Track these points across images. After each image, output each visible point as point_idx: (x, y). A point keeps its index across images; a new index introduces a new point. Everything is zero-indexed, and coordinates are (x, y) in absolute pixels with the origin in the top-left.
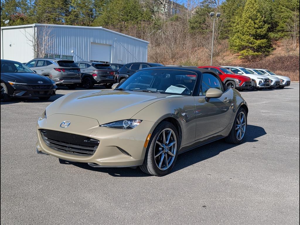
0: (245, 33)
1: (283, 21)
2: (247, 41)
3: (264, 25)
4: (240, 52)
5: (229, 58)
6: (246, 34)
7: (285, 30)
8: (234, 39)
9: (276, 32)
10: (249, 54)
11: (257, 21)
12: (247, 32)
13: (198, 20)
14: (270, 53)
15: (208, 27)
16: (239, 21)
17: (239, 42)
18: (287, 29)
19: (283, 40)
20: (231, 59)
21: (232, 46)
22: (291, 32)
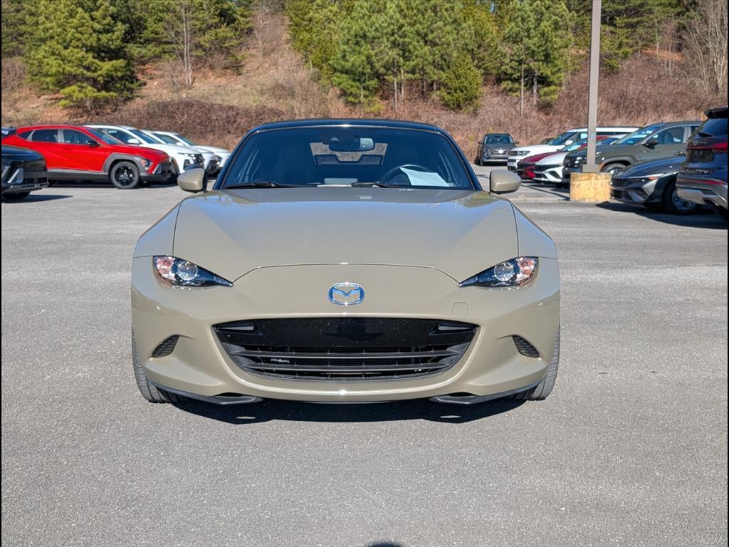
0: (70, 42)
1: (156, 19)
2: (80, 63)
3: (114, 24)
4: (62, 91)
5: (32, 106)
6: (72, 45)
7: (164, 40)
8: (41, 57)
9: (141, 43)
10: (86, 96)
11: (97, 14)
12: (77, 41)
17: (57, 65)
18: (167, 37)
19: (163, 63)
20: (37, 107)
21: (36, 75)
22: (177, 43)
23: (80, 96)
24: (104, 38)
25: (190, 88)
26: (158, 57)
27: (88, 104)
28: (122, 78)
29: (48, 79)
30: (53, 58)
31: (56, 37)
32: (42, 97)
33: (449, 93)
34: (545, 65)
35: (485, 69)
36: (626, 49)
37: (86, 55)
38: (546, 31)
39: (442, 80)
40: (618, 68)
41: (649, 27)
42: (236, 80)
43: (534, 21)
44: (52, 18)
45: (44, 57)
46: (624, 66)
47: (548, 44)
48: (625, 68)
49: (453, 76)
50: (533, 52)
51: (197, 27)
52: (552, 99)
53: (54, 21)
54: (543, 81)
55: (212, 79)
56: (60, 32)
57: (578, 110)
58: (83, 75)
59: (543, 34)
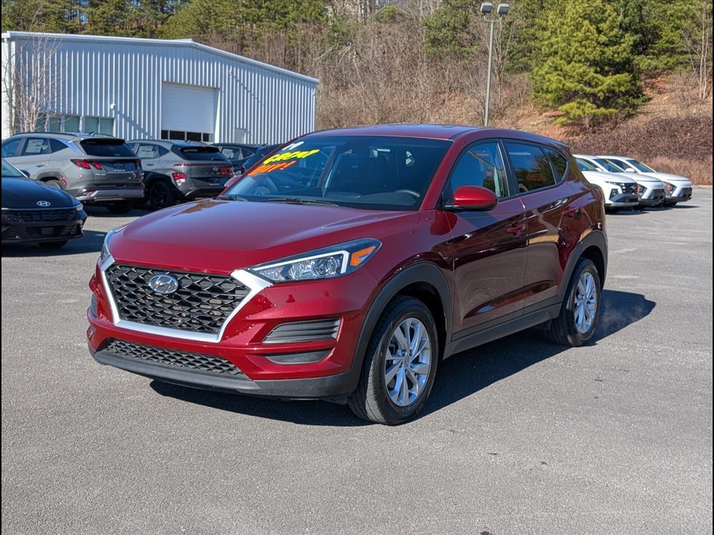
0: (574, 56)
1: (673, 27)
2: (580, 78)
3: (622, 36)
4: (560, 108)
5: (532, 123)
6: (575, 59)
7: (679, 50)
8: (544, 73)
9: (654, 54)
10: (584, 113)
11: (604, 26)
12: (580, 55)
13: (448, 20)
14: (638, 110)
15: (475, 39)
16: (557, 24)
17: (558, 81)
18: (682, 46)
19: (675, 76)
20: (536, 125)
21: (539, 92)
22: (693, 53)
23: (577, 113)
24: (609, 51)
25: (703, 103)
26: (671, 69)
28: (627, 93)
29: (549, 96)
30: (555, 74)
31: (560, 53)
32: (544, 114)
37: (588, 70)
44: (558, 32)
45: (547, 73)
53: (560, 36)
56: (564, 47)
58: (583, 90)
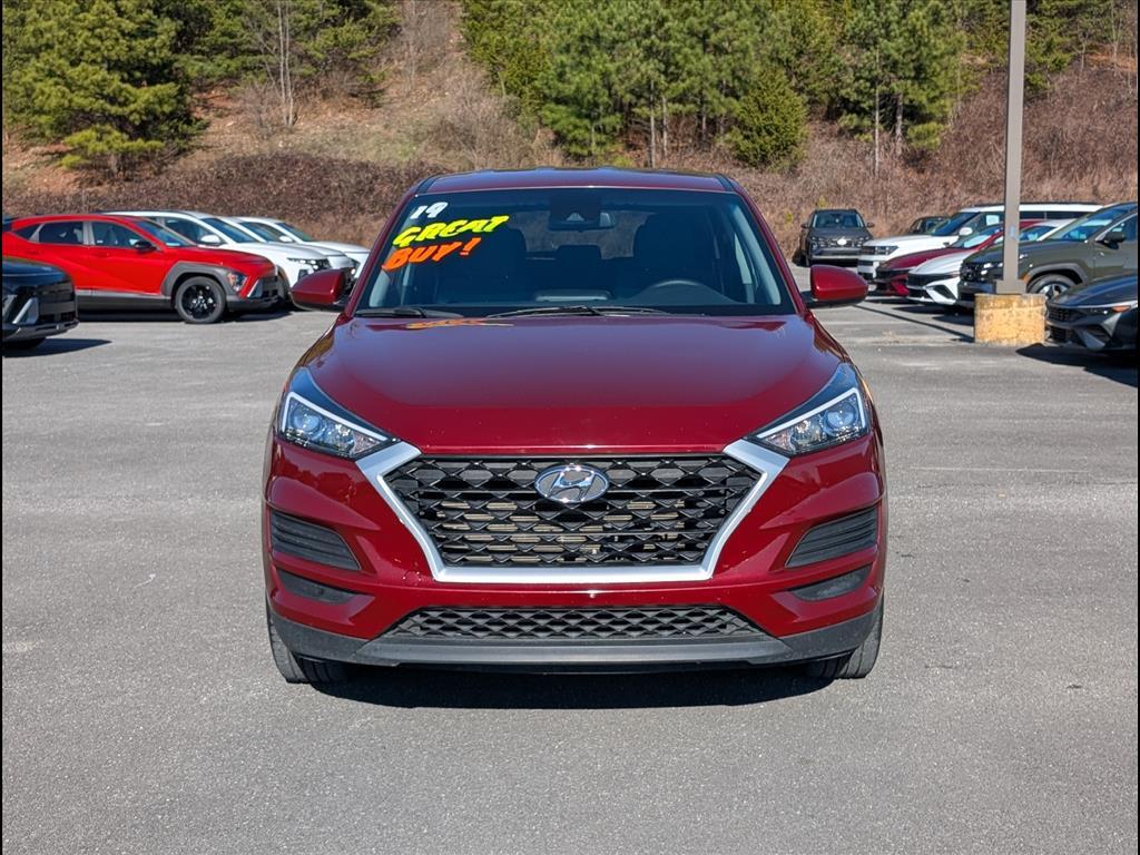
2: (98, 91)
3: (160, 22)
4: (67, 139)
5: (14, 165)
6: (85, 57)
7: (245, 47)
10: (110, 148)
12: (93, 52)
14: (195, 144)
17: (59, 94)
18: (249, 42)
19: (241, 88)
20: (21, 169)
21: (22, 111)
22: (267, 52)
23: (99, 148)
24: (140, 45)
25: (291, 132)
26: (232, 78)
27: (113, 162)
28: (171, 116)
29: (43, 119)
30: (51, 81)
31: (57, 47)
32: (32, 150)
33: (747, 137)
34: (916, 86)
35: (809, 93)
36: (1058, 55)
37: (108, 76)
38: (918, 27)
39: (734, 115)
40: (1046, 89)
41: (1098, 16)
42: (371, 116)
43: (897, 9)
44: (50, 11)
45: (35, 80)
46: (1056, 85)
47: (922, 48)
48: (1057, 89)
49: (753, 107)
50: (895, 63)
51: (301, 24)
52: (931, 144)
53: (53, 17)
54: (914, 114)
55: (330, 115)
56: (64, 36)
57: (976, 163)
58: (104, 110)
59: (913, 32)
